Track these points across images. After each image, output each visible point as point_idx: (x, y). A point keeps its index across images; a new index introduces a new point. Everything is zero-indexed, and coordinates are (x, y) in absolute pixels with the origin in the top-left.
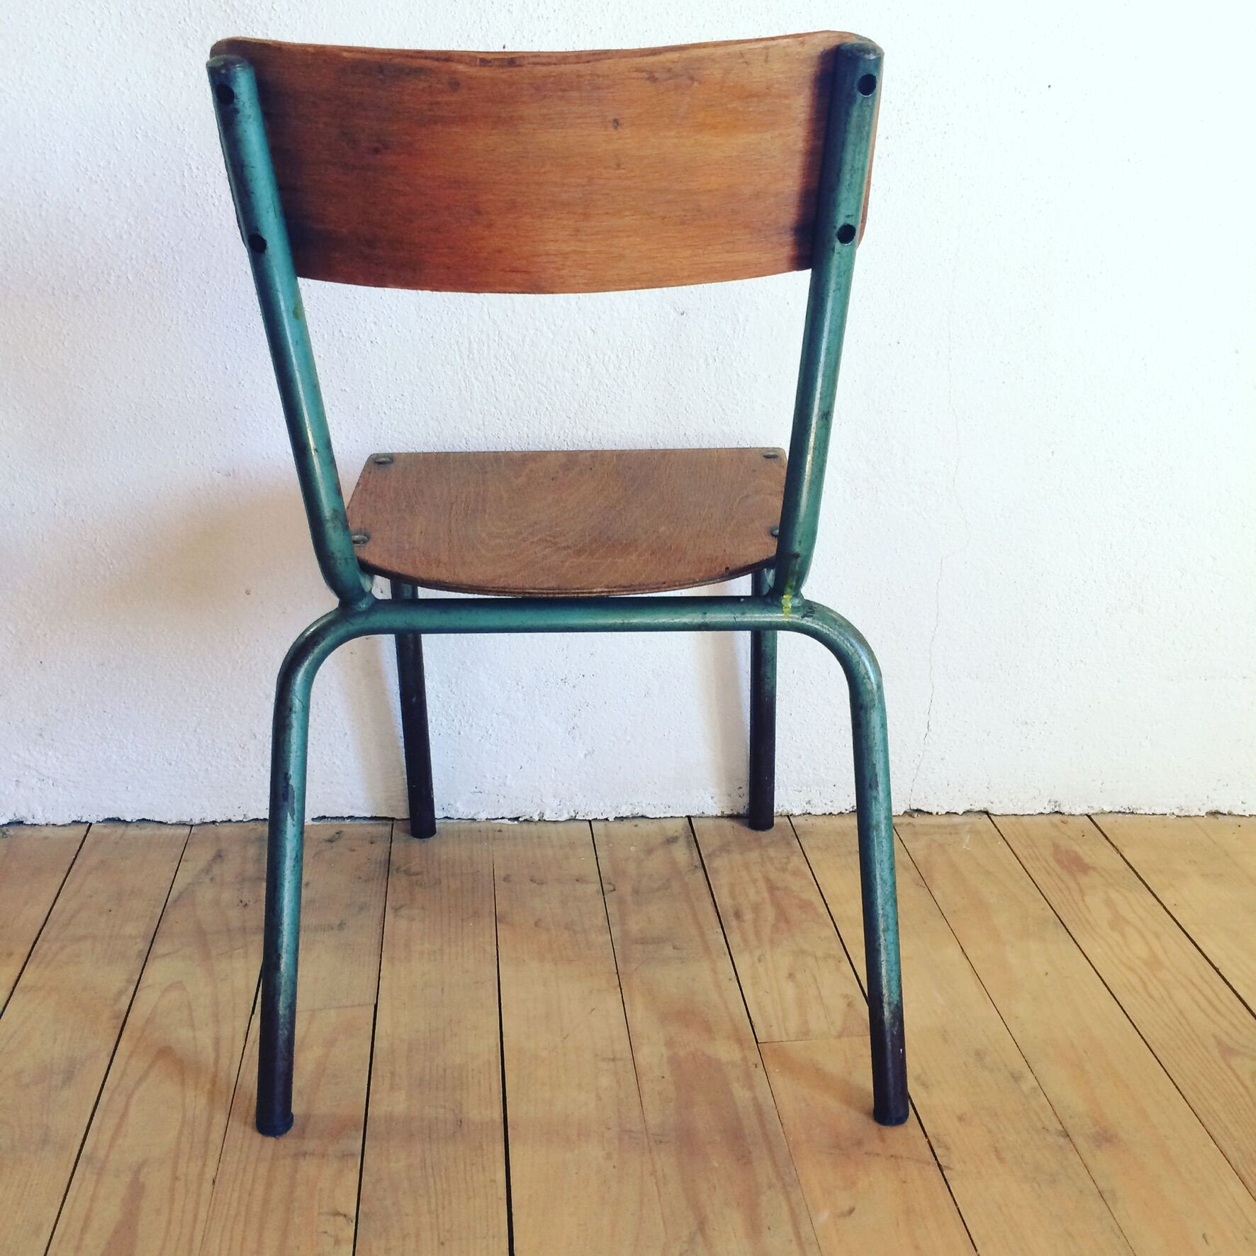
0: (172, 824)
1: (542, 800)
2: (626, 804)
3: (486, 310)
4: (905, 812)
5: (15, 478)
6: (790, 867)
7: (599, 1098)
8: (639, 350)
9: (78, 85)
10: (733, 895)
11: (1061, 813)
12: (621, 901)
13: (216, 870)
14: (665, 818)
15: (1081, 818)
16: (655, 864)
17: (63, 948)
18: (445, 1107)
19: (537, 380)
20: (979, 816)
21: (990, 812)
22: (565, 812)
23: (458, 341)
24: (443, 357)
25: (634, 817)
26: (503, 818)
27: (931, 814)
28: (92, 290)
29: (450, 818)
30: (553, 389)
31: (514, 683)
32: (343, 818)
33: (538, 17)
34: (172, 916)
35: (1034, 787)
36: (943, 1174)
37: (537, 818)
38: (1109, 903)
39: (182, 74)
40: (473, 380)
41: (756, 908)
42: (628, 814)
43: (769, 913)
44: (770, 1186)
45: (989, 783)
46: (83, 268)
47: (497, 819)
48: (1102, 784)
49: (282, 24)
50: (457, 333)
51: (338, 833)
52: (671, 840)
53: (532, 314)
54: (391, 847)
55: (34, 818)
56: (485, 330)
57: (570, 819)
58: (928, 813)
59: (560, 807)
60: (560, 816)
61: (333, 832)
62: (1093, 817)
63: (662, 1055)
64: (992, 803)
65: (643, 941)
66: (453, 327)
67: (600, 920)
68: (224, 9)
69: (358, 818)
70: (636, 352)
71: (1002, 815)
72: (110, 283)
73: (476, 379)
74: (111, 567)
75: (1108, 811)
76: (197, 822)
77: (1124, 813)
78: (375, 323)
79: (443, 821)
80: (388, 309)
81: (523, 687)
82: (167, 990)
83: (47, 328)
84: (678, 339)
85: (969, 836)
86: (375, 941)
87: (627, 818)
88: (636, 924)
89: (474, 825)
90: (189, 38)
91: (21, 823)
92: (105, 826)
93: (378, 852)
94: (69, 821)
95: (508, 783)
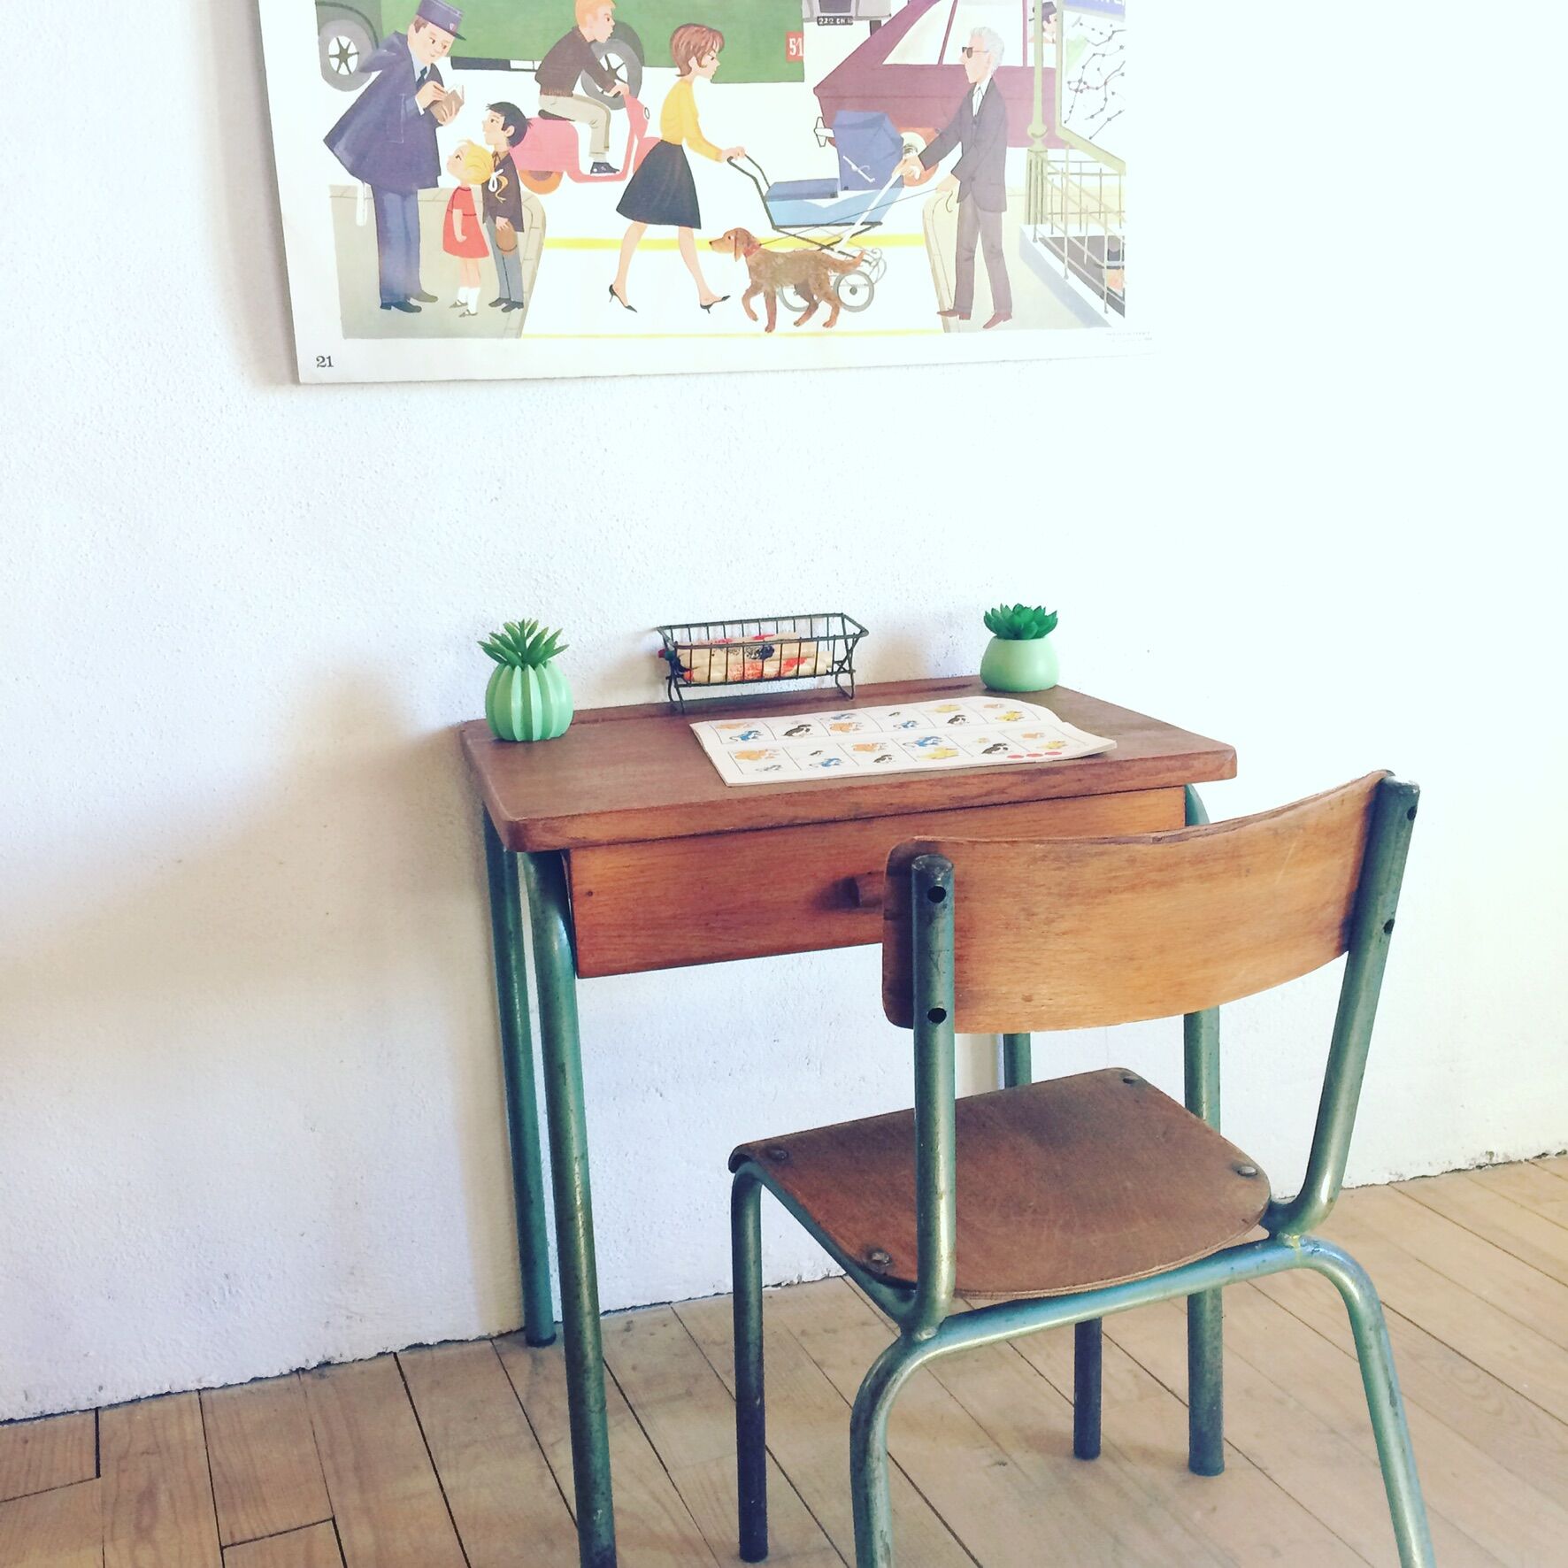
0: (474, 1340)
1: (799, 1264)
22: (819, 1271)
26: (766, 1286)
29: (720, 1294)
32: (625, 1309)
34: (535, 1414)
37: (796, 1281)
44: (1150, 1506)
51: (628, 1323)
54: (684, 1326)
55: (341, 1356)
57: (823, 1278)
59: (814, 1268)
60: (816, 1276)
61: (622, 1323)
69: (639, 1307)
76: (495, 1335)
91: (328, 1364)
92: (410, 1353)
93: (675, 1329)
94: (374, 1354)
95: (770, 1253)
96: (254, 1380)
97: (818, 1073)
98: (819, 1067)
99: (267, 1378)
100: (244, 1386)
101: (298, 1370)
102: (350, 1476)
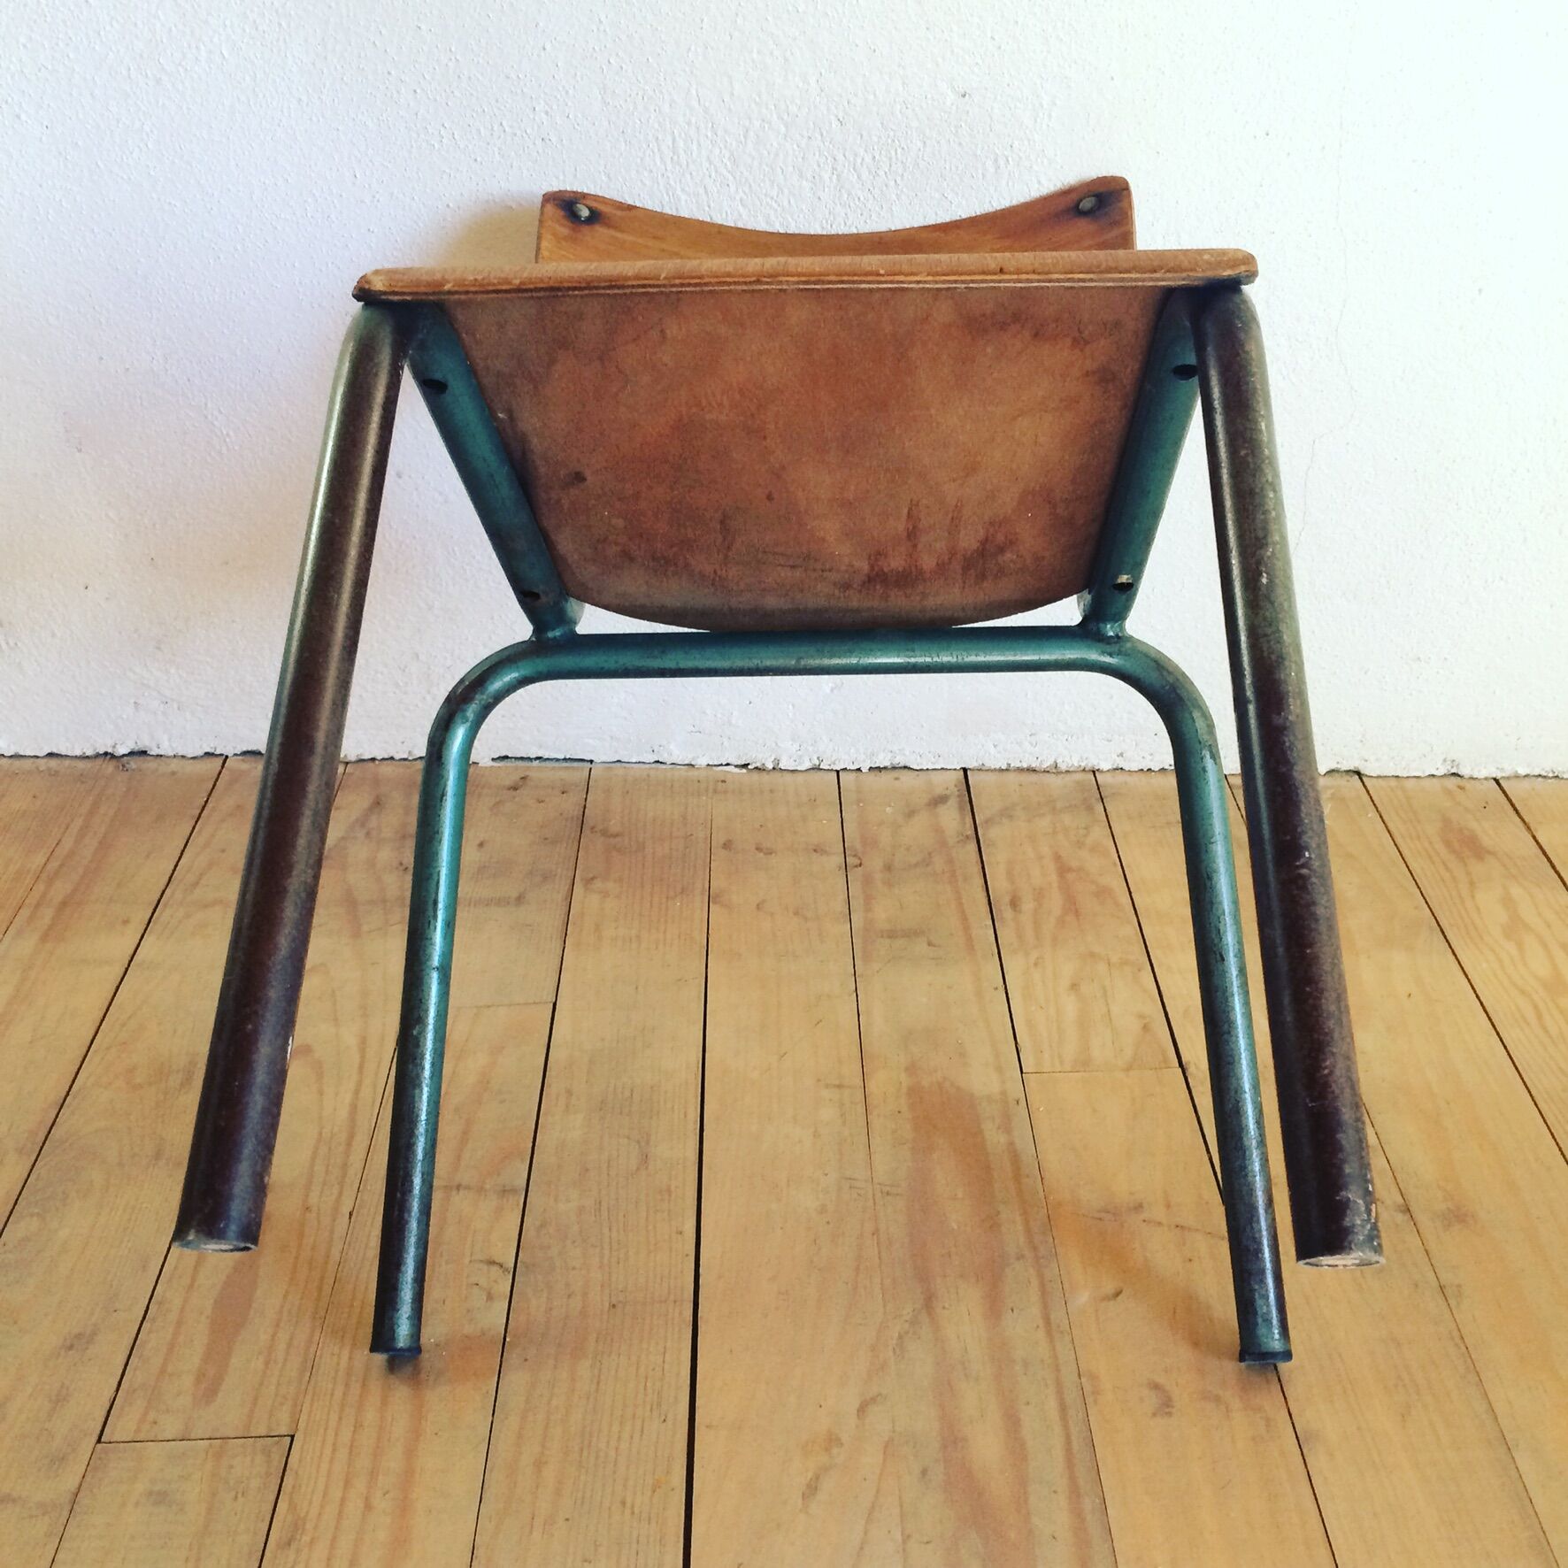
1: (777, 744)
2: (884, 751)
3: (694, 92)
5: (101, 323)
6: (1089, 841)
7: (816, 1135)
8: (903, 149)
10: (1010, 874)
11: (1459, 776)
12: (868, 881)
13: (373, 822)
14: (933, 770)
15: (1485, 782)
16: (917, 831)
17: (188, 916)
18: (628, 1138)
19: (764, 191)
20: (1348, 778)
21: (1362, 772)
22: (806, 758)
23: (657, 138)
24: (639, 160)
25: (894, 768)
26: (728, 764)
28: (178, 71)
29: (661, 763)
30: (786, 203)
32: (529, 759)
35: (1425, 742)
37: (770, 766)
38: (1508, 902)
40: (679, 192)
41: (1039, 895)
42: (887, 764)
43: (1055, 902)
44: (1020, 1257)
45: (1363, 736)
46: (165, 40)
47: (721, 765)
48: (1518, 739)
50: (656, 126)
51: (522, 778)
52: (939, 800)
53: (757, 99)
54: (586, 799)
55: (159, 748)
56: (693, 121)
57: (813, 769)
59: (800, 753)
60: (800, 764)
61: (515, 777)
62: (1501, 781)
63: (901, 1084)
64: (1366, 761)
65: (892, 935)
66: (650, 117)
67: (839, 905)
69: (548, 759)
70: (899, 151)
71: (1379, 777)
72: (200, 61)
73: (683, 190)
74: (228, 440)
75: (1524, 774)
76: (354, 758)
77: (1545, 777)
78: (547, 113)
79: (654, 765)
80: (563, 93)
83: (124, 124)
84: (957, 132)
85: (1330, 805)
86: (558, 922)
87: (885, 768)
88: (883, 913)
89: (692, 773)
91: (144, 753)
92: (243, 760)
93: (571, 804)
94: (201, 753)
95: (734, 722)
96: (51, 755)
99: (67, 756)
100: (38, 760)
101: (106, 754)
102: (47, 914)
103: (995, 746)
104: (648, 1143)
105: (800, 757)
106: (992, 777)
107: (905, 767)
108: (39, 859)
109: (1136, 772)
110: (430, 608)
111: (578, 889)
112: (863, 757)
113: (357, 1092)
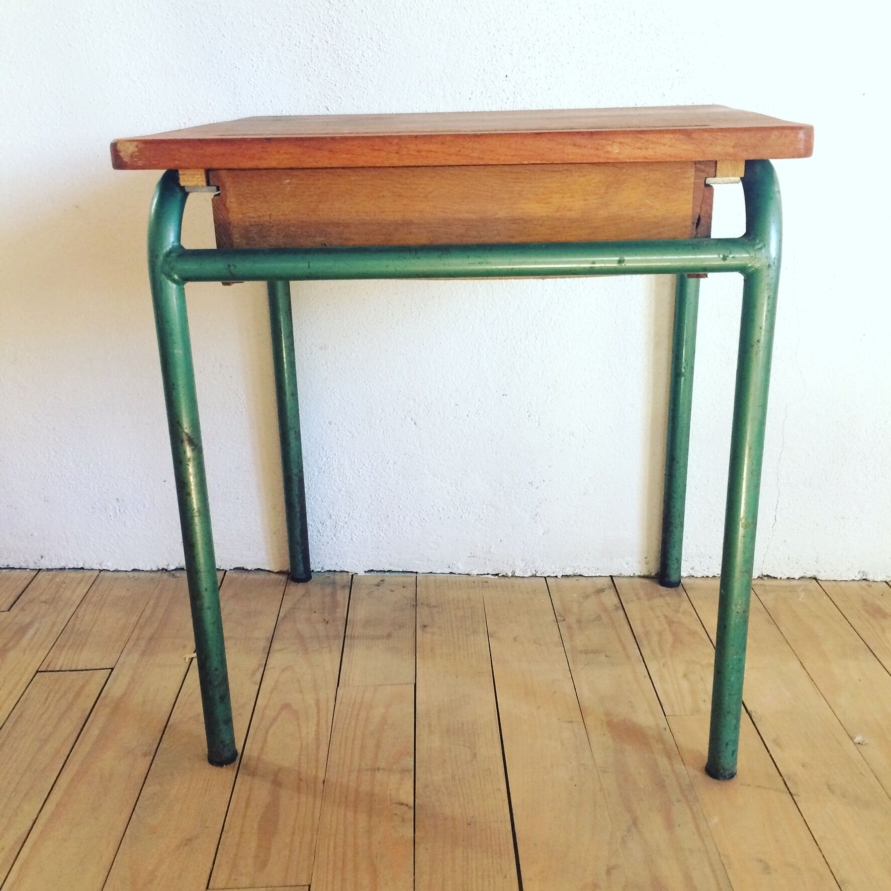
0: (277, 572)
1: (514, 563)
2: (569, 567)
4: (759, 577)
6: (681, 609)
7: (563, 744)
9: (241, 105)
10: (643, 625)
11: (867, 580)
12: (569, 627)
14: (595, 576)
15: (881, 583)
16: (591, 605)
18: (464, 746)
20: (810, 581)
21: (818, 578)
22: (529, 571)
25: (574, 576)
26: (488, 574)
27: (776, 578)
29: (453, 573)
31: (498, 485)
32: (384, 571)
33: (529, 57)
34: (281, 628)
35: (849, 562)
36: (793, 799)
37: (510, 575)
39: (305, 97)
41: (660, 634)
42: (571, 573)
43: (668, 637)
44: (679, 801)
45: (817, 559)
47: (484, 574)
49: (368, 65)
51: (382, 581)
52: (600, 591)
54: (416, 590)
57: (532, 576)
58: (774, 577)
59: (525, 568)
60: (526, 574)
61: (378, 580)
62: (889, 583)
63: (603, 721)
64: (819, 572)
65: (586, 652)
67: (556, 638)
68: (332, 56)
69: (394, 571)
71: (826, 580)
79: (449, 575)
81: (504, 488)
82: (283, 671)
85: (803, 594)
86: (412, 646)
87: (570, 576)
88: (580, 641)
89: (469, 578)
90: (310, 75)
91: (182, 569)
92: (235, 572)
93: (409, 593)
95: (492, 551)
96: (134, 570)
97: (537, 424)
98: (537, 419)
99: (143, 571)
100: (128, 573)
101: (163, 569)
102: (142, 643)
103: (627, 564)
104: (475, 748)
105: (526, 570)
106: (625, 580)
107: (580, 575)
108: (134, 619)
109: (700, 578)
110: (340, 491)
111: (419, 632)
112: (558, 570)
113: (318, 725)
